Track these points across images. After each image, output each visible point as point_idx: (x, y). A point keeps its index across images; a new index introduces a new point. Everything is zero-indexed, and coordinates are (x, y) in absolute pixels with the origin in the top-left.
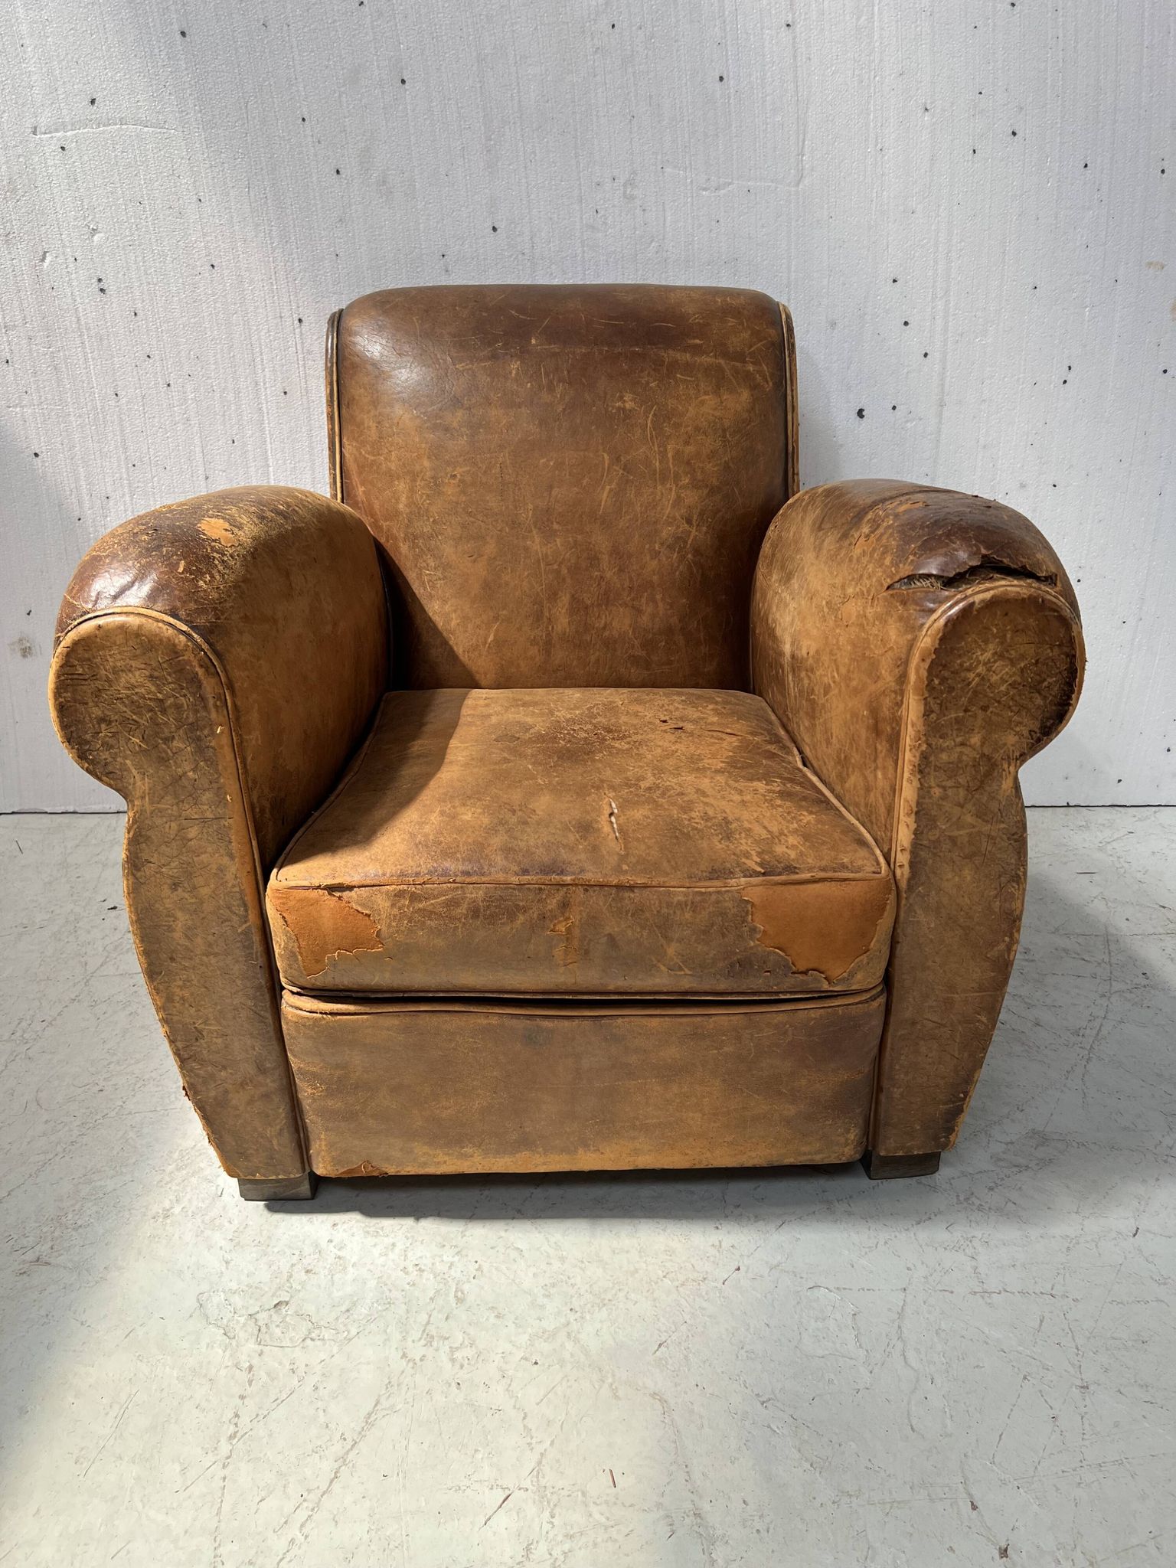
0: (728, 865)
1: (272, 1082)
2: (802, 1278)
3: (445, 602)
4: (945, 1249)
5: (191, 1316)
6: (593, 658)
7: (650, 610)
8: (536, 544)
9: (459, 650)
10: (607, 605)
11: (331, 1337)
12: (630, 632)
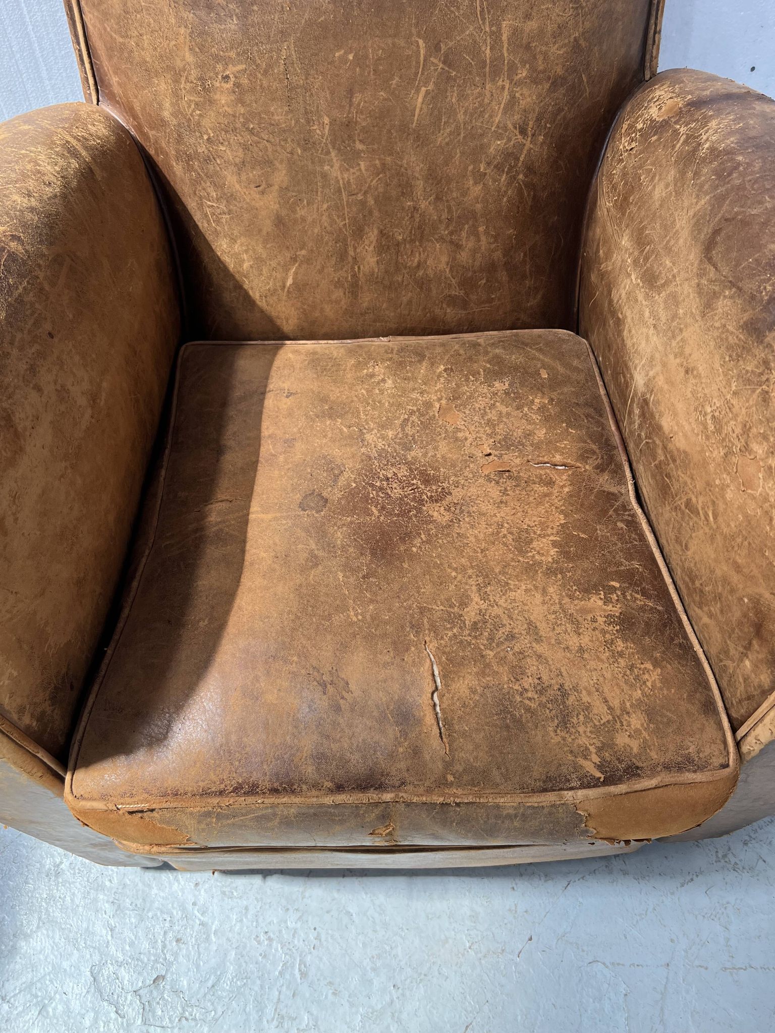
3: (233, 240)
5: (88, 991)
6: (405, 300)
7: (471, 245)
8: (335, 169)
9: (255, 295)
10: (421, 241)
12: (448, 270)
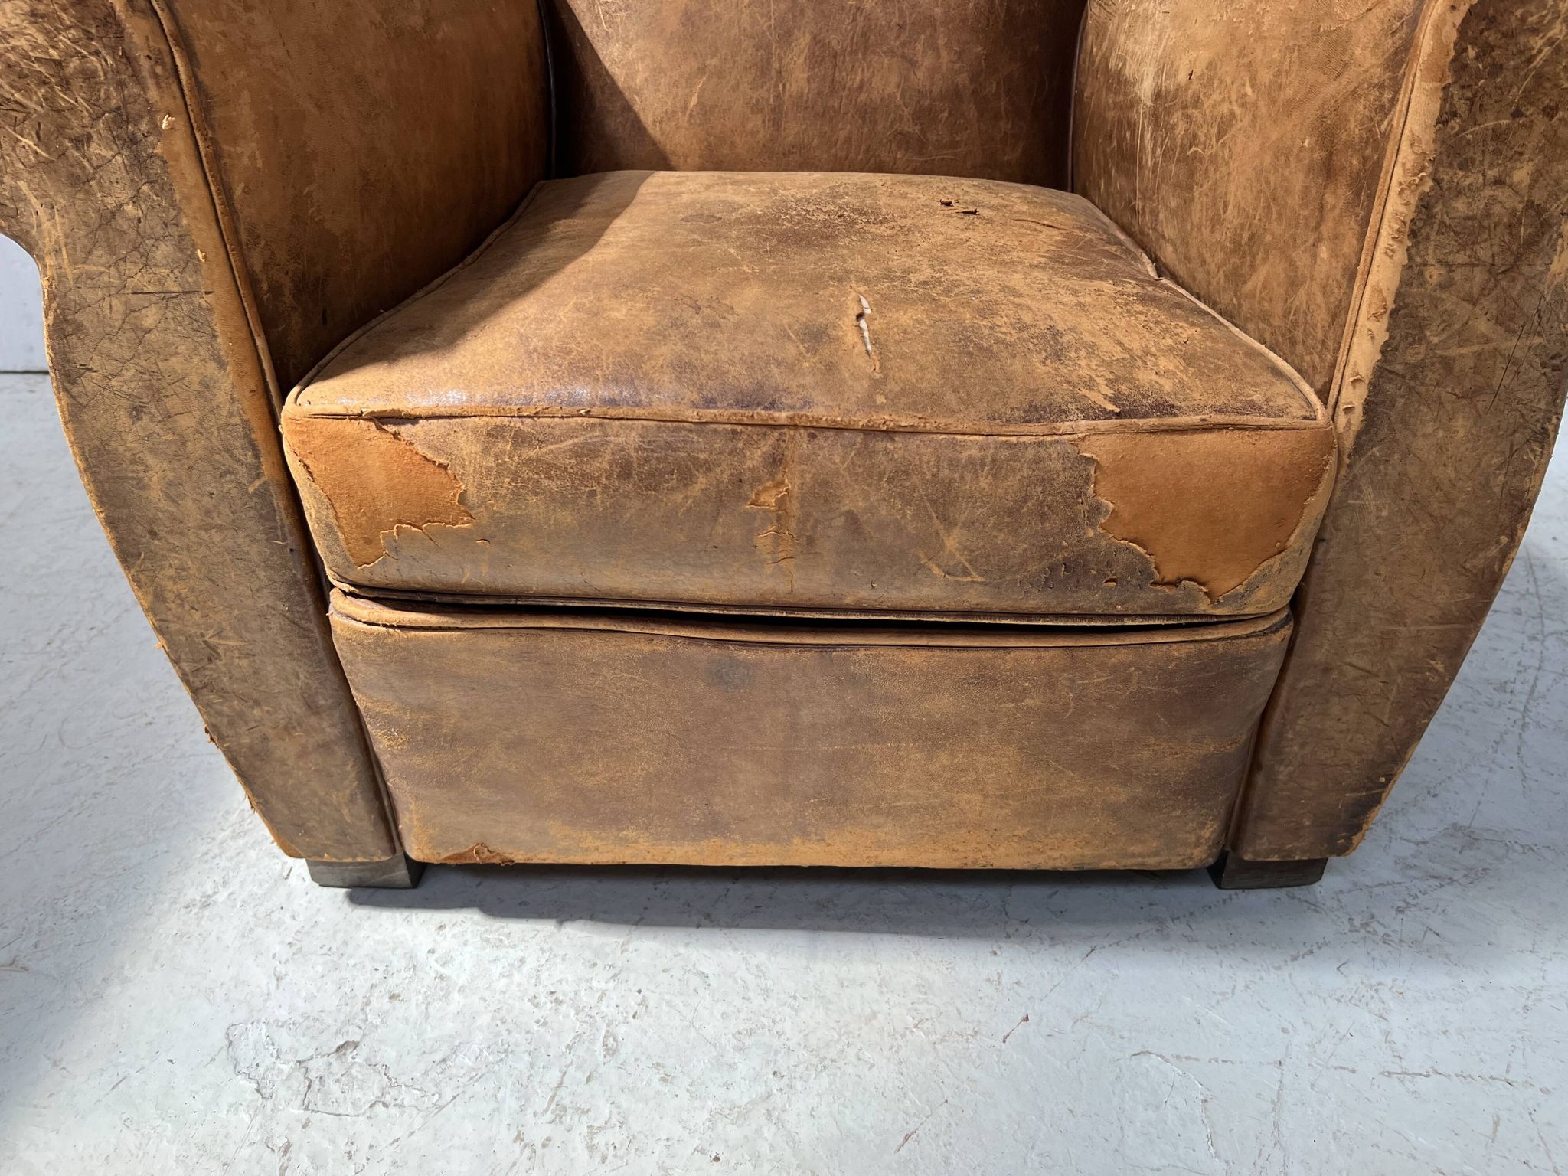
0: (1058, 399)
1: (330, 727)
2: (1122, 1037)
3: (628, 44)
4: (1339, 1001)
5: (213, 1060)
6: (842, 135)
7: (928, 61)
9: (647, 119)
10: (864, 54)
11: (414, 1102)
12: (898, 95)
